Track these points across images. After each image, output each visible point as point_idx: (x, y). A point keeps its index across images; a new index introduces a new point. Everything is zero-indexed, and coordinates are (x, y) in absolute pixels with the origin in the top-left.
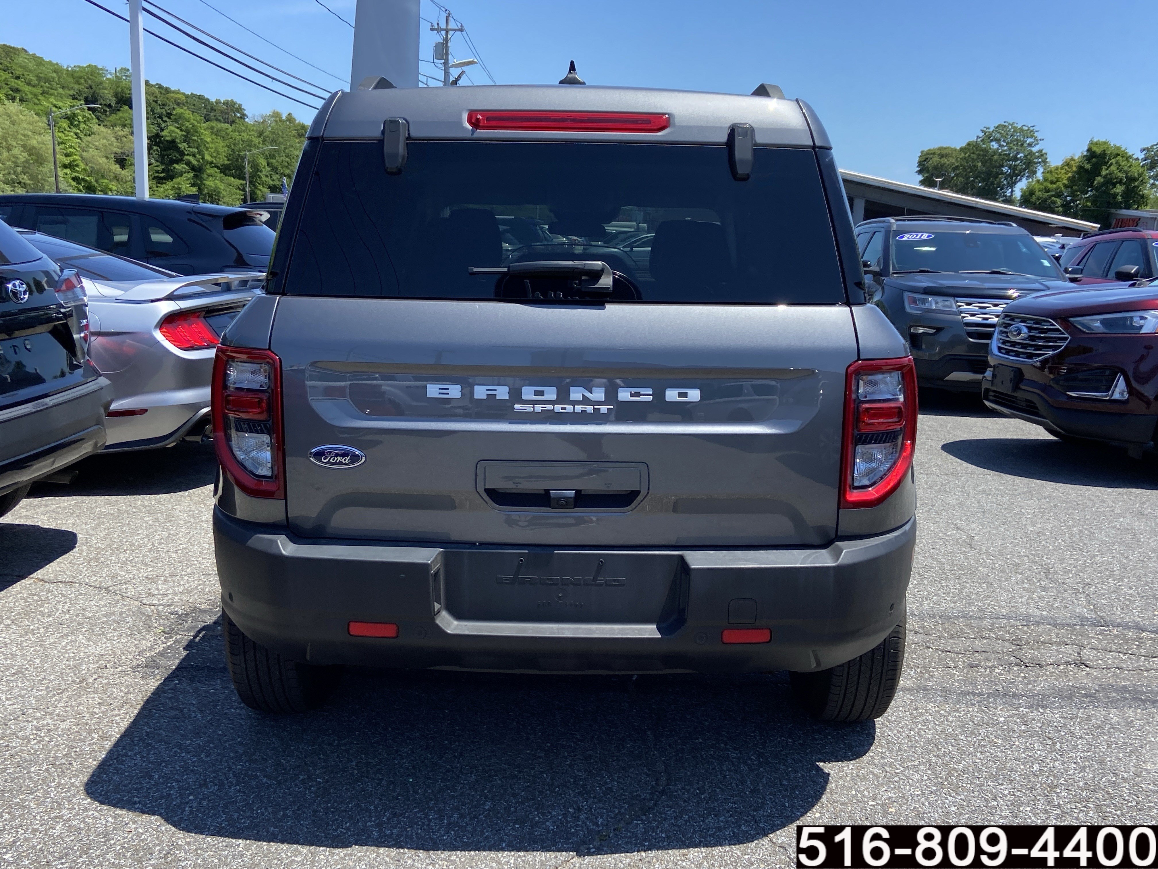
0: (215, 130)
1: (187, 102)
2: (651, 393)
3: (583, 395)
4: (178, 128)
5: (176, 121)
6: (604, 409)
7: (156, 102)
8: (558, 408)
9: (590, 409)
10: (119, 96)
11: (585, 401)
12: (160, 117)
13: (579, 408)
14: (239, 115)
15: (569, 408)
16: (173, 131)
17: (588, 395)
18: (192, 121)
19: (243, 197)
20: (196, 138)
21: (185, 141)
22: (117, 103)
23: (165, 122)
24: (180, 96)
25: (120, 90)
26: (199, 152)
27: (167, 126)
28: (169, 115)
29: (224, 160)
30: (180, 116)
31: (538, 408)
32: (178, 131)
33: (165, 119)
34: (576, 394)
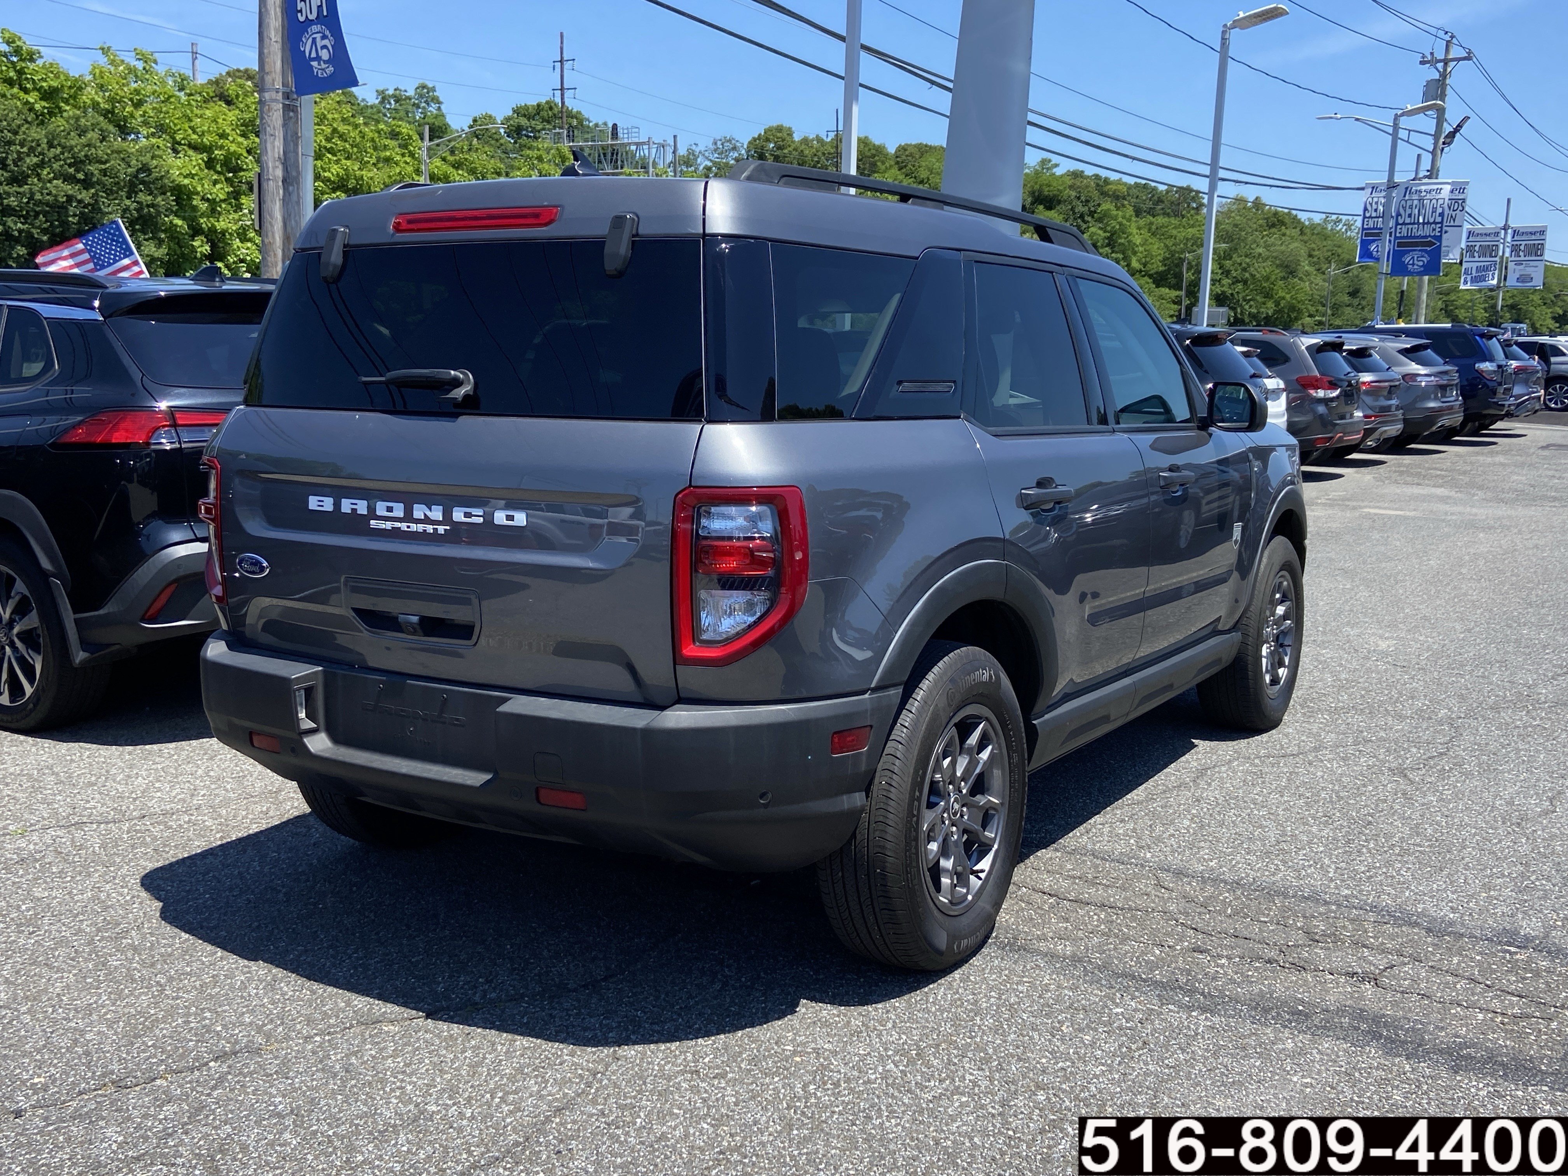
0: (1154, 227)
1: (1129, 195)
2: (481, 514)
3: (425, 515)
4: (1100, 228)
5: (1100, 220)
6: (441, 529)
7: (1079, 198)
8: (403, 526)
9: (430, 529)
10: (1037, 194)
11: (427, 520)
12: (1082, 217)
13: (420, 527)
14: (1194, 205)
15: (414, 527)
16: (1095, 234)
17: (428, 513)
18: (1120, 219)
19: (1177, 313)
20: (1122, 241)
21: (1108, 245)
22: (1032, 203)
23: (1085, 222)
24: (1120, 187)
25: (1037, 187)
26: (1125, 259)
27: (1089, 227)
28: (1092, 214)
29: (1158, 266)
30: (1106, 214)
31: (388, 525)
32: (1101, 232)
33: (1087, 218)
34: (419, 511)
